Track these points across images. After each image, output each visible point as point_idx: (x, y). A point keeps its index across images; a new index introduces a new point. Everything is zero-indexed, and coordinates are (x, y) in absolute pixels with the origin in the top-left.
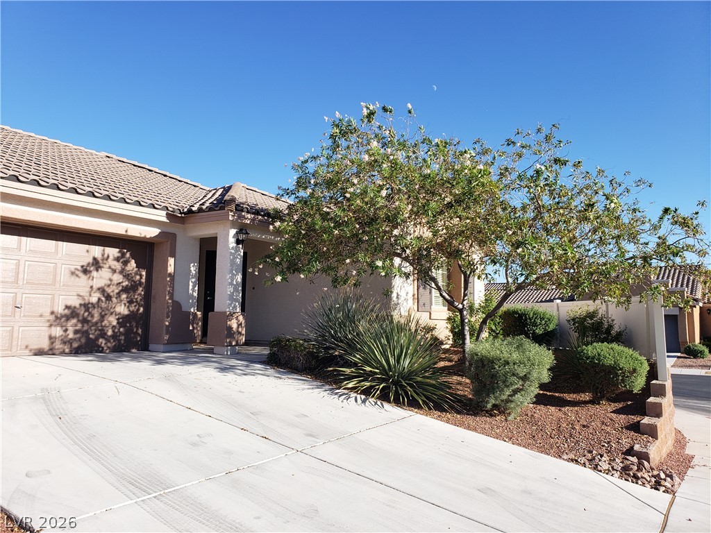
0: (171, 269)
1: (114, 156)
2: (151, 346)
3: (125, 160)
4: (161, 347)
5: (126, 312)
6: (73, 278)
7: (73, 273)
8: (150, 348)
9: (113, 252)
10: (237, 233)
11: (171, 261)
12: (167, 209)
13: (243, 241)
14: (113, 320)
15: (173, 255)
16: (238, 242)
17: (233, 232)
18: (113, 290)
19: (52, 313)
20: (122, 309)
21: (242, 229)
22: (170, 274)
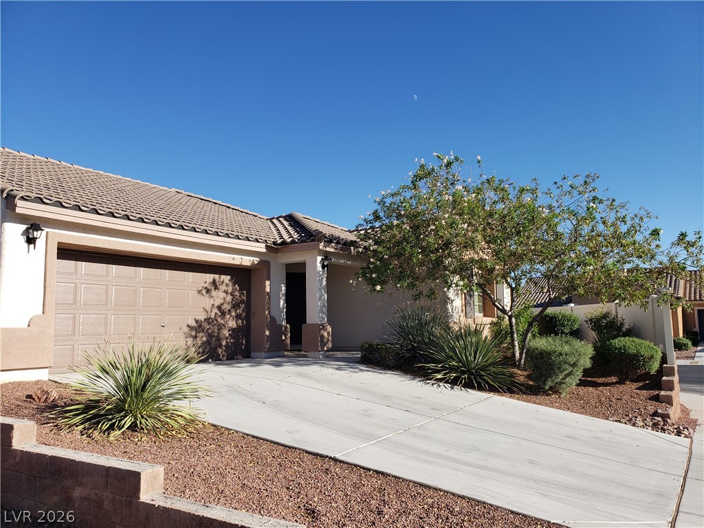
0: (268, 290)
1: (183, 192)
2: (253, 354)
3: (192, 195)
4: (263, 354)
5: (235, 326)
6: (200, 296)
7: (199, 292)
8: (252, 356)
9: (226, 278)
10: (322, 259)
11: (268, 283)
12: (266, 242)
13: (327, 266)
14: (226, 333)
15: (269, 279)
16: (323, 267)
17: (319, 258)
18: (227, 307)
19: (188, 326)
20: (232, 324)
21: (326, 256)
22: (268, 293)
